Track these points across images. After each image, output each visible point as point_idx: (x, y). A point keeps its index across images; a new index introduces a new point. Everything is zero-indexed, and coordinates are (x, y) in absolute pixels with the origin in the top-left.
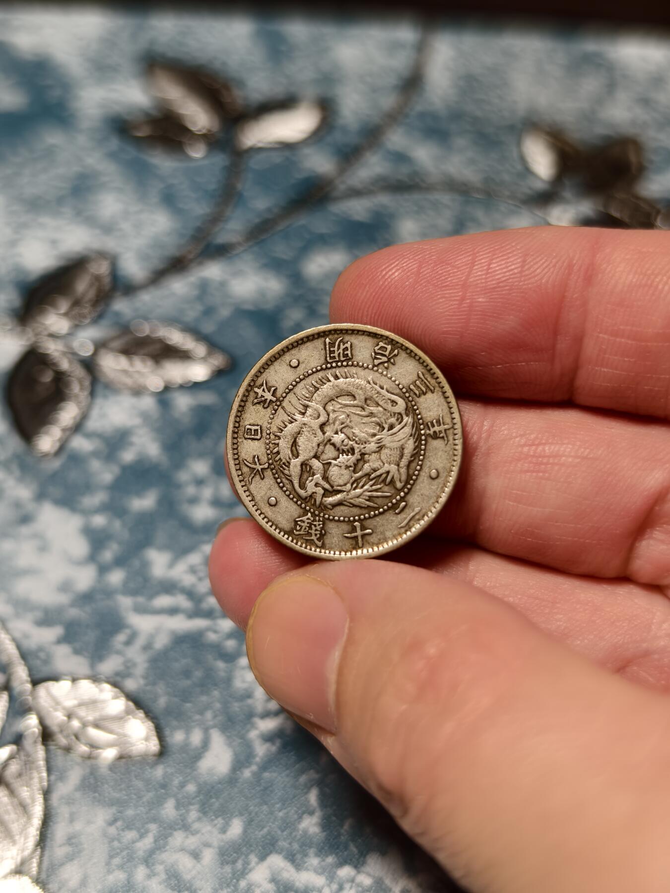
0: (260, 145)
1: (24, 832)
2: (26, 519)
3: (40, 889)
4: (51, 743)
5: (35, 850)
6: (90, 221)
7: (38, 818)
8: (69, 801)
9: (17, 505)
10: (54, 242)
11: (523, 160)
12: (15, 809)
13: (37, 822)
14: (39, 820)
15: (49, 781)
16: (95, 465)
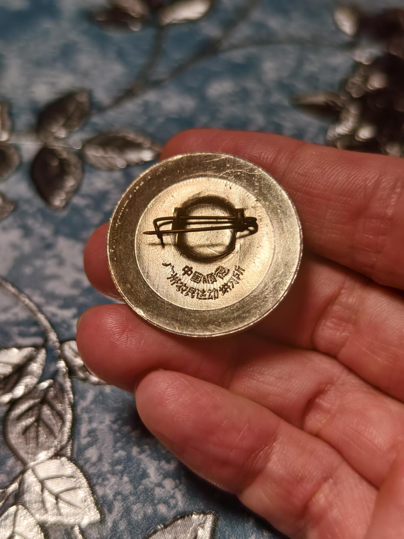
0: (174, 22)
1: (61, 431)
2: (49, 246)
3: (74, 464)
4: (74, 377)
5: (68, 441)
6: (73, 71)
7: (69, 422)
8: (87, 410)
9: (43, 238)
10: (53, 84)
11: (335, 24)
12: (54, 417)
13: (68, 424)
14: (70, 423)
15: (74, 399)
16: (89, 213)
